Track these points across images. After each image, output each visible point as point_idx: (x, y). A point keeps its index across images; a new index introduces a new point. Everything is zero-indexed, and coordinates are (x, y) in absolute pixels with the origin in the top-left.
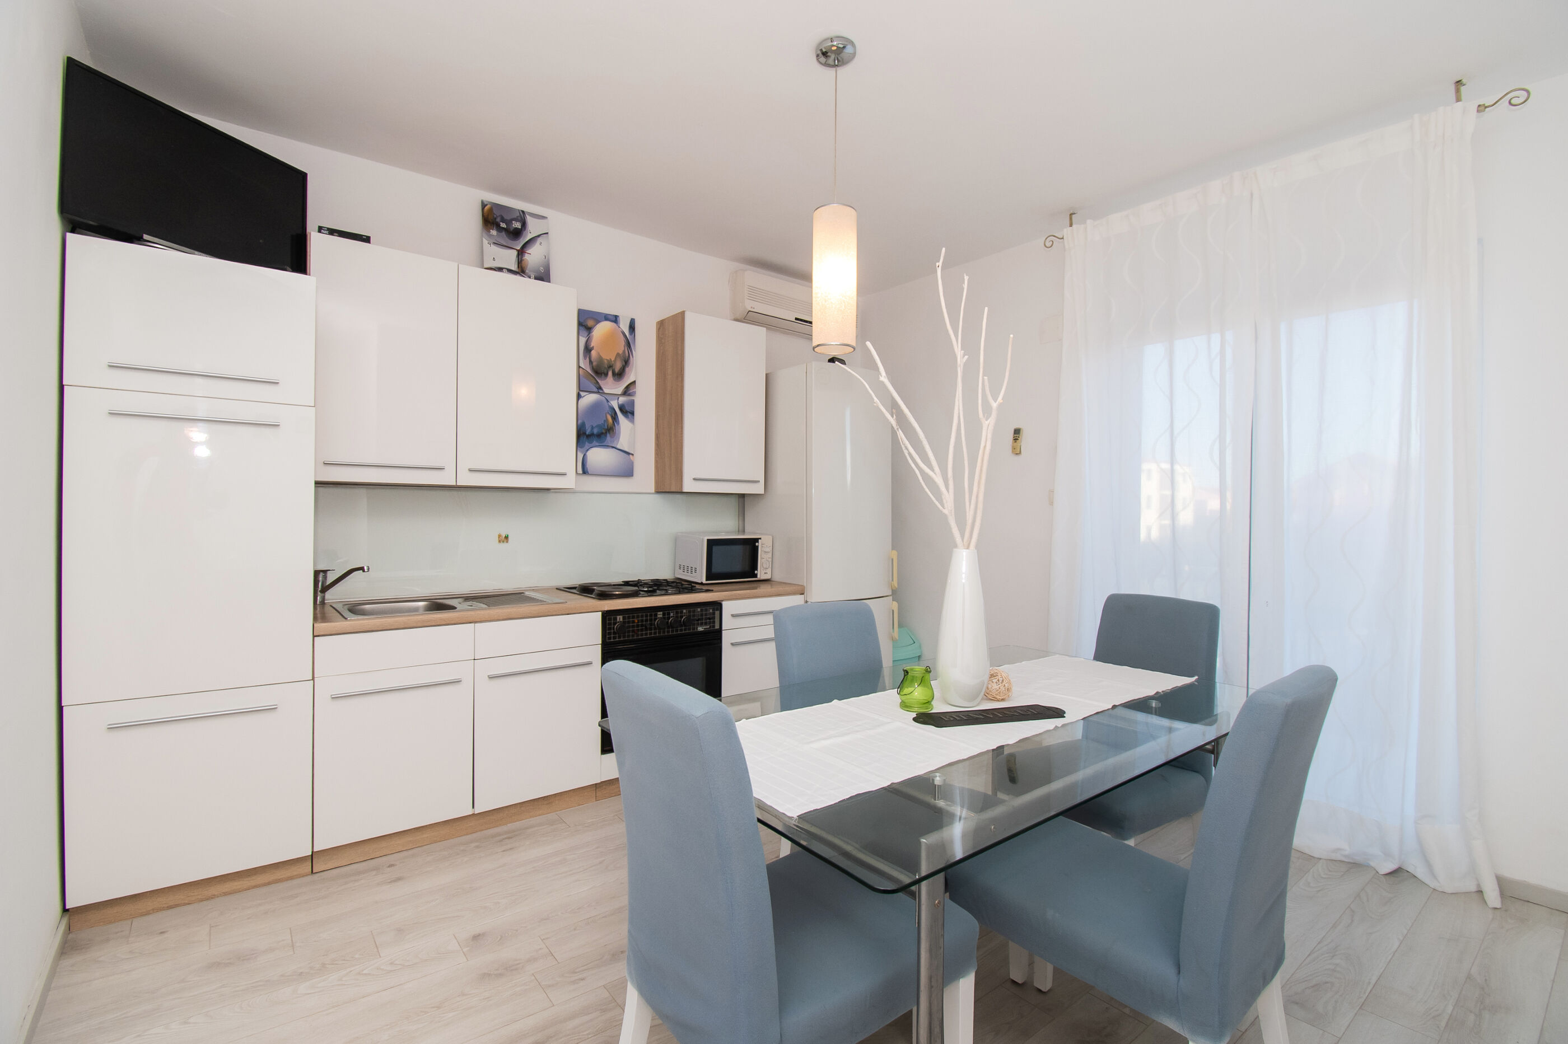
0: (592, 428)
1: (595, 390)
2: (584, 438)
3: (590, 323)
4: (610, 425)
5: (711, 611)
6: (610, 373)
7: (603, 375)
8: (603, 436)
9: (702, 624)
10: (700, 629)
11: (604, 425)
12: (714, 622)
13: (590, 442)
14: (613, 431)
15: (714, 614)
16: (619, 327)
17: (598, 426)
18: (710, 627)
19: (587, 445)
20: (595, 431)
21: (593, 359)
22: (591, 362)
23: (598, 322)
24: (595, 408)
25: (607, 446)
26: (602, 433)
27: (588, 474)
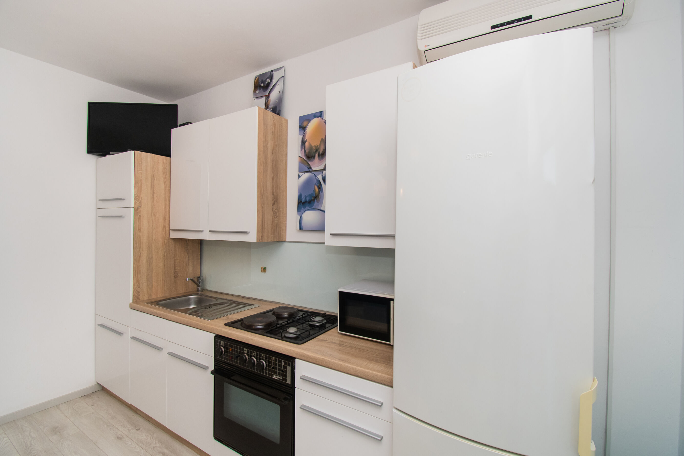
0: (306, 197)
1: (307, 170)
2: (300, 205)
3: (305, 124)
4: (317, 193)
5: (283, 364)
6: (317, 155)
7: (312, 158)
8: (312, 202)
9: (276, 373)
10: (275, 377)
11: (313, 194)
12: (286, 376)
13: (304, 208)
14: (319, 197)
15: (286, 368)
16: (323, 119)
17: (309, 195)
18: (283, 379)
19: (303, 209)
20: (308, 199)
21: (306, 149)
22: (305, 151)
23: (309, 121)
24: (307, 183)
25: (314, 209)
26: (312, 200)
27: (303, 230)
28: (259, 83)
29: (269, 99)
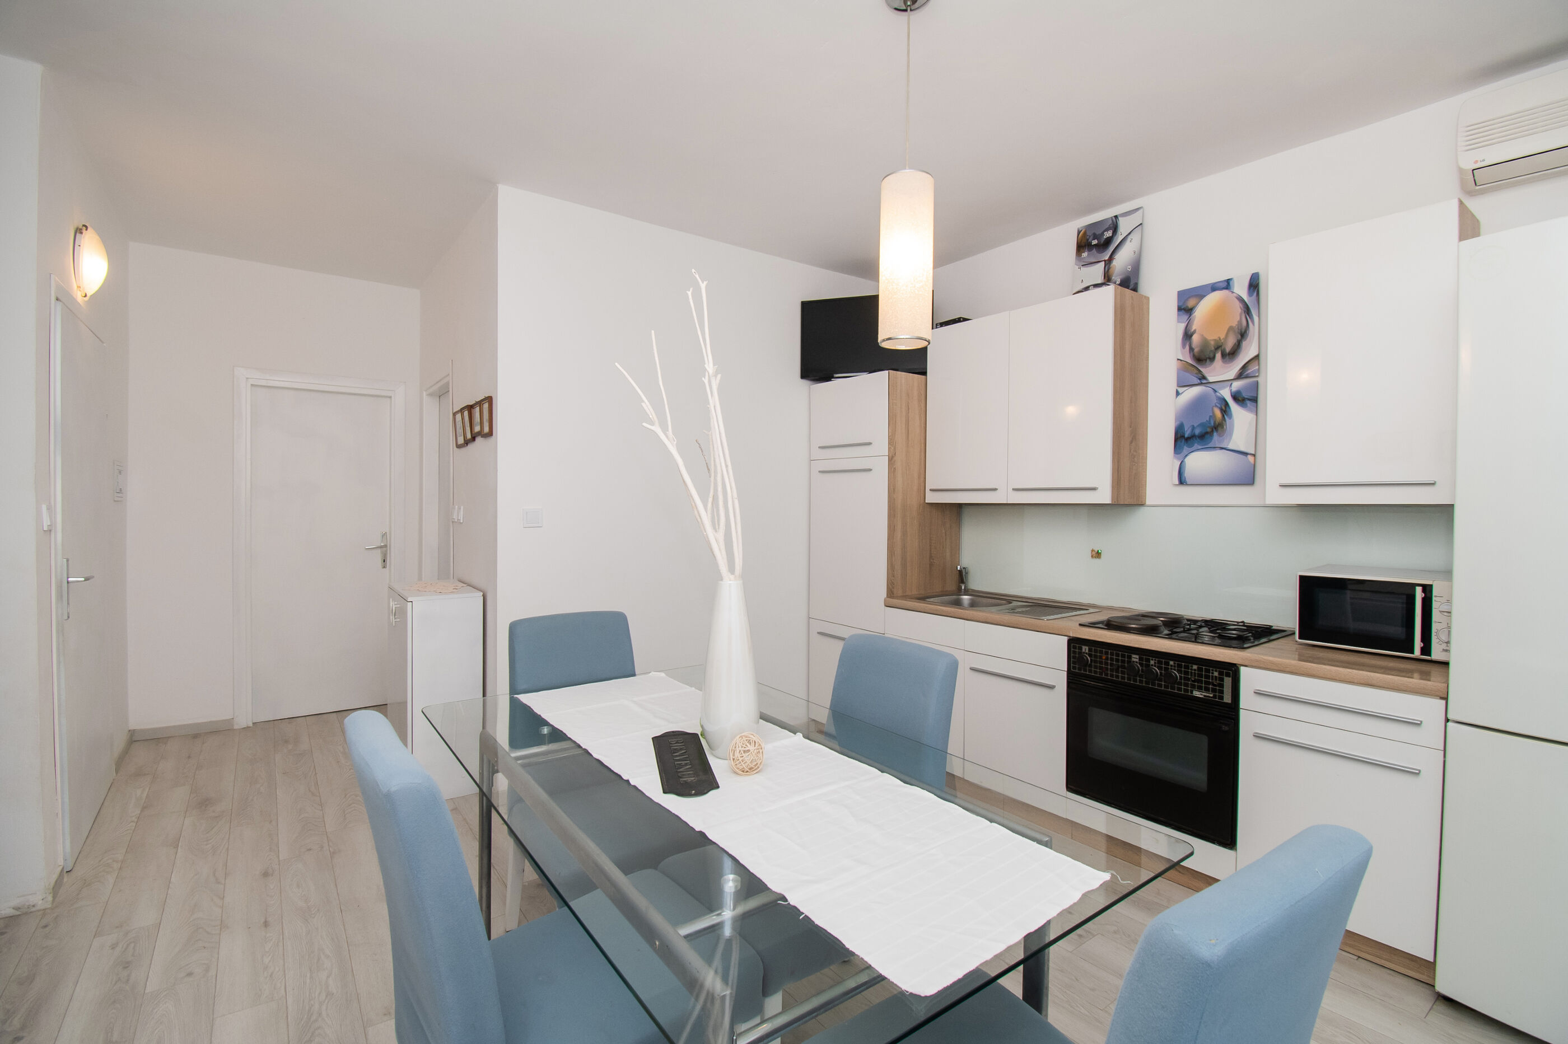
0: (1193, 428)
1: (1197, 381)
2: (1181, 442)
3: (1190, 303)
4: (1218, 419)
5: (1216, 674)
6: (1218, 356)
7: (1208, 360)
8: (1207, 436)
9: (1200, 689)
10: (1197, 694)
11: (1210, 423)
12: (1222, 692)
13: (1190, 446)
14: (1223, 427)
15: (1222, 680)
16: (1233, 292)
17: (1202, 425)
18: (1215, 696)
19: (1186, 450)
20: (1197, 432)
21: (1193, 346)
22: (1191, 349)
23: (1201, 297)
24: (1196, 405)
25: (1214, 448)
26: (1207, 433)
27: (1187, 484)
28: (1088, 240)
29: (1111, 266)
